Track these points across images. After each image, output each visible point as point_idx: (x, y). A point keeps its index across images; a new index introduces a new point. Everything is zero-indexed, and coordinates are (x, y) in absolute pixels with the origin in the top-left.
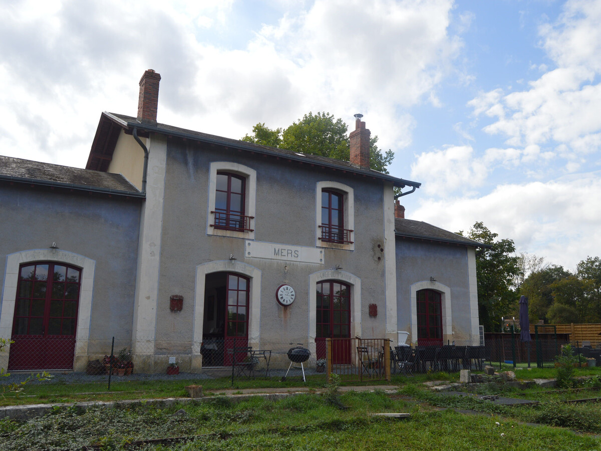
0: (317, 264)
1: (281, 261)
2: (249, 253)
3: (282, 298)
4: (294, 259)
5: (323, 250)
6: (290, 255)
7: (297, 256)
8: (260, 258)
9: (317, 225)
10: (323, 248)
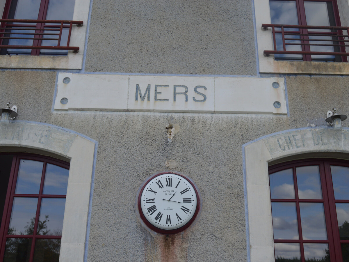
0: (268, 116)
1: (158, 114)
2: (64, 100)
3: (152, 209)
4: (192, 106)
5: (281, 81)
6: (180, 98)
7: (202, 98)
8: (96, 110)
9: (259, 25)
10: (280, 75)
